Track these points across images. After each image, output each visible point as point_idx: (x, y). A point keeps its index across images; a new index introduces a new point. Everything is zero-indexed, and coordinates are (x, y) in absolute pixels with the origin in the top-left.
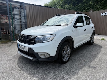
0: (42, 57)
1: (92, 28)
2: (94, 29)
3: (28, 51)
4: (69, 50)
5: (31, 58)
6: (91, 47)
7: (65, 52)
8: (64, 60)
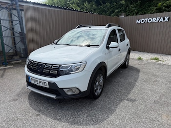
0: (69, 93)
1: (127, 45)
2: (129, 46)
3: (48, 87)
4: (102, 80)
5: (54, 97)
6: (126, 71)
7: (97, 83)
8: (96, 94)
